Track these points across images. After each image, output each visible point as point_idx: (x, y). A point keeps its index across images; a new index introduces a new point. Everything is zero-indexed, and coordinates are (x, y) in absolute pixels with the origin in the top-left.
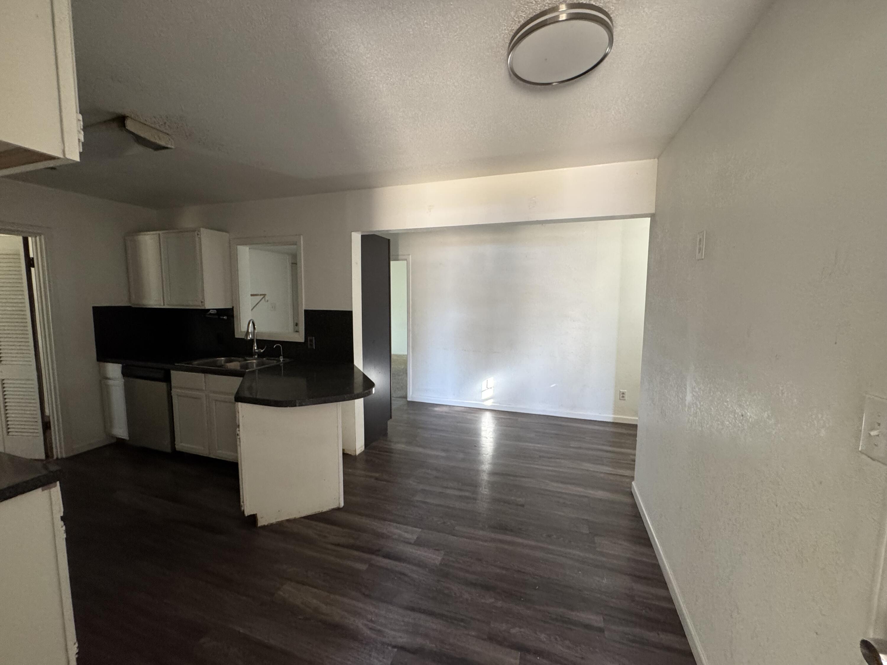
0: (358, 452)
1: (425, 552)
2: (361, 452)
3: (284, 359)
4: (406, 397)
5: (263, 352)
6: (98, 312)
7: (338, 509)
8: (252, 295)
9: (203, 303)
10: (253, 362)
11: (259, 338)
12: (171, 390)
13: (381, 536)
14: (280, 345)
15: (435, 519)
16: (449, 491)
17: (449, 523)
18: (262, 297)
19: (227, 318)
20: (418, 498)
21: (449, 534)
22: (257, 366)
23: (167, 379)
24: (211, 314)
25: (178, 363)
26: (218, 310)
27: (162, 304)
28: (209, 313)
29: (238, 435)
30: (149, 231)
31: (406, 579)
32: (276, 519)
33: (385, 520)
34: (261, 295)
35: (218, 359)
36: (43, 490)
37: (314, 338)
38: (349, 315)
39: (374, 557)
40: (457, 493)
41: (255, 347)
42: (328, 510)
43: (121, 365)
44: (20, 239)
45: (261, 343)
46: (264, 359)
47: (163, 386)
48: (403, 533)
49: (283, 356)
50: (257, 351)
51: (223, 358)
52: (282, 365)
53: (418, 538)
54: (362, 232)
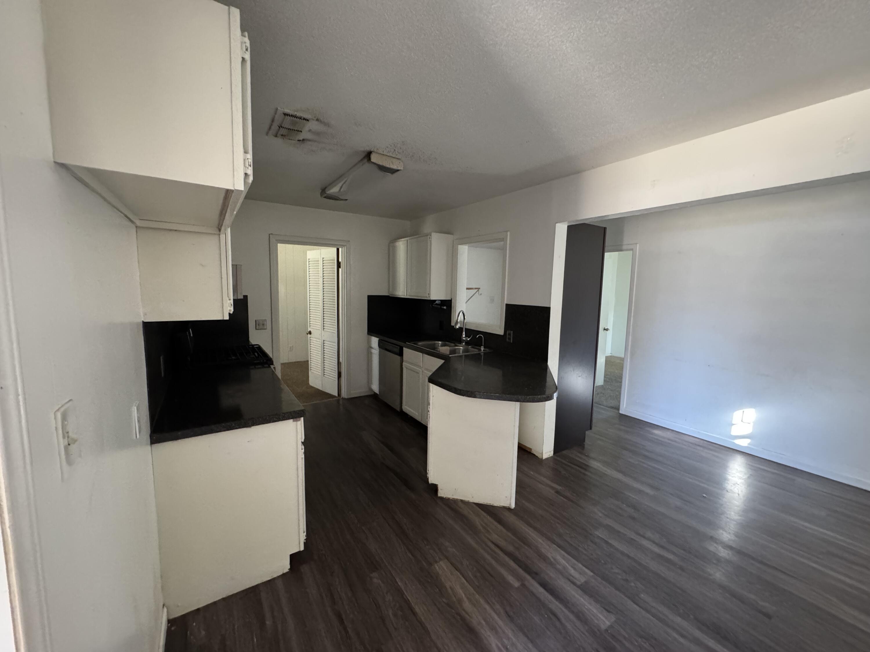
0: (545, 456)
1: (590, 604)
2: (549, 456)
3: (485, 349)
4: (618, 409)
5: (470, 340)
6: (371, 298)
7: (509, 509)
8: (467, 289)
9: (429, 295)
10: (461, 349)
11: (467, 327)
12: (402, 363)
13: (544, 558)
14: (483, 336)
15: (616, 571)
16: (645, 543)
17: (633, 584)
18: (477, 290)
19: (447, 307)
20: (600, 533)
21: (629, 598)
22: (463, 352)
23: (401, 354)
24: (437, 304)
25: (408, 342)
26: (441, 301)
27: (406, 295)
28: (435, 303)
29: (429, 411)
30: (401, 238)
31: (558, 624)
32: (453, 495)
33: (554, 542)
34: (476, 289)
35: (436, 342)
36: (294, 421)
37: (512, 332)
38: (547, 310)
39: (528, 577)
40: (656, 549)
41: (463, 335)
42: (499, 506)
43: (378, 339)
44: (335, 249)
45: (469, 332)
46: (470, 347)
47: (398, 358)
48: (570, 568)
49: (484, 346)
50: (464, 339)
51: (440, 342)
52: (482, 354)
53: (586, 582)
54: (569, 222)
